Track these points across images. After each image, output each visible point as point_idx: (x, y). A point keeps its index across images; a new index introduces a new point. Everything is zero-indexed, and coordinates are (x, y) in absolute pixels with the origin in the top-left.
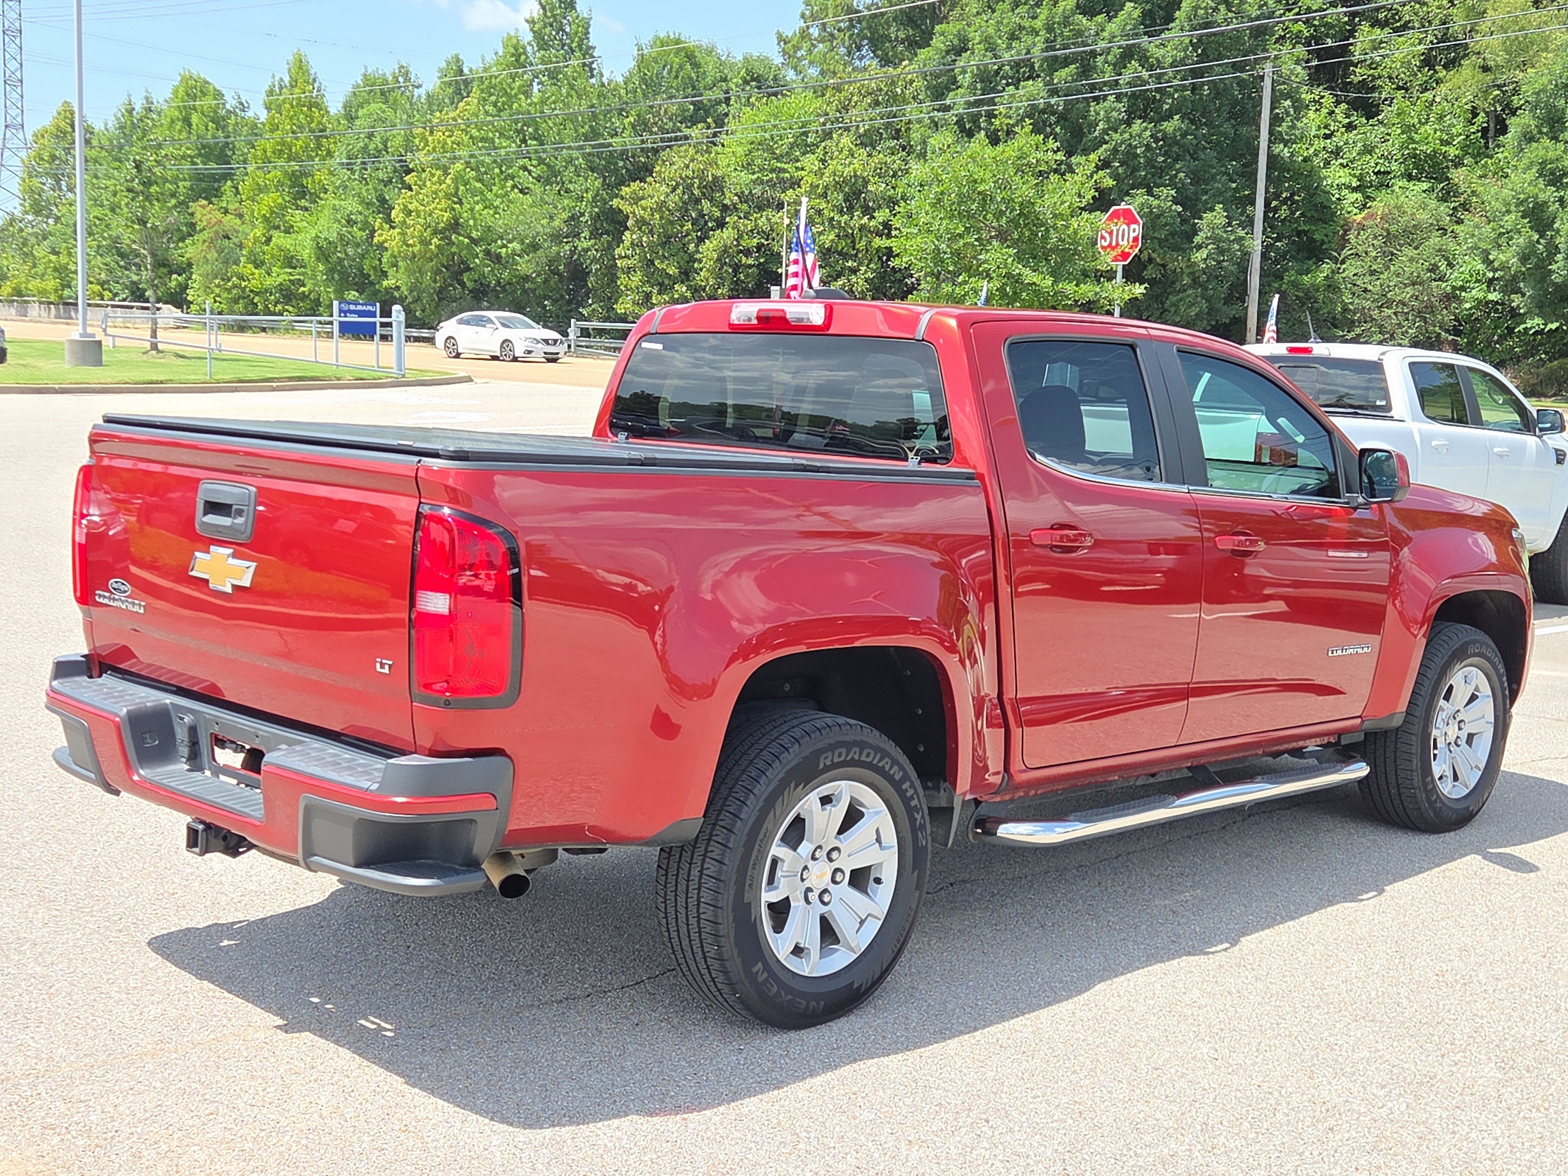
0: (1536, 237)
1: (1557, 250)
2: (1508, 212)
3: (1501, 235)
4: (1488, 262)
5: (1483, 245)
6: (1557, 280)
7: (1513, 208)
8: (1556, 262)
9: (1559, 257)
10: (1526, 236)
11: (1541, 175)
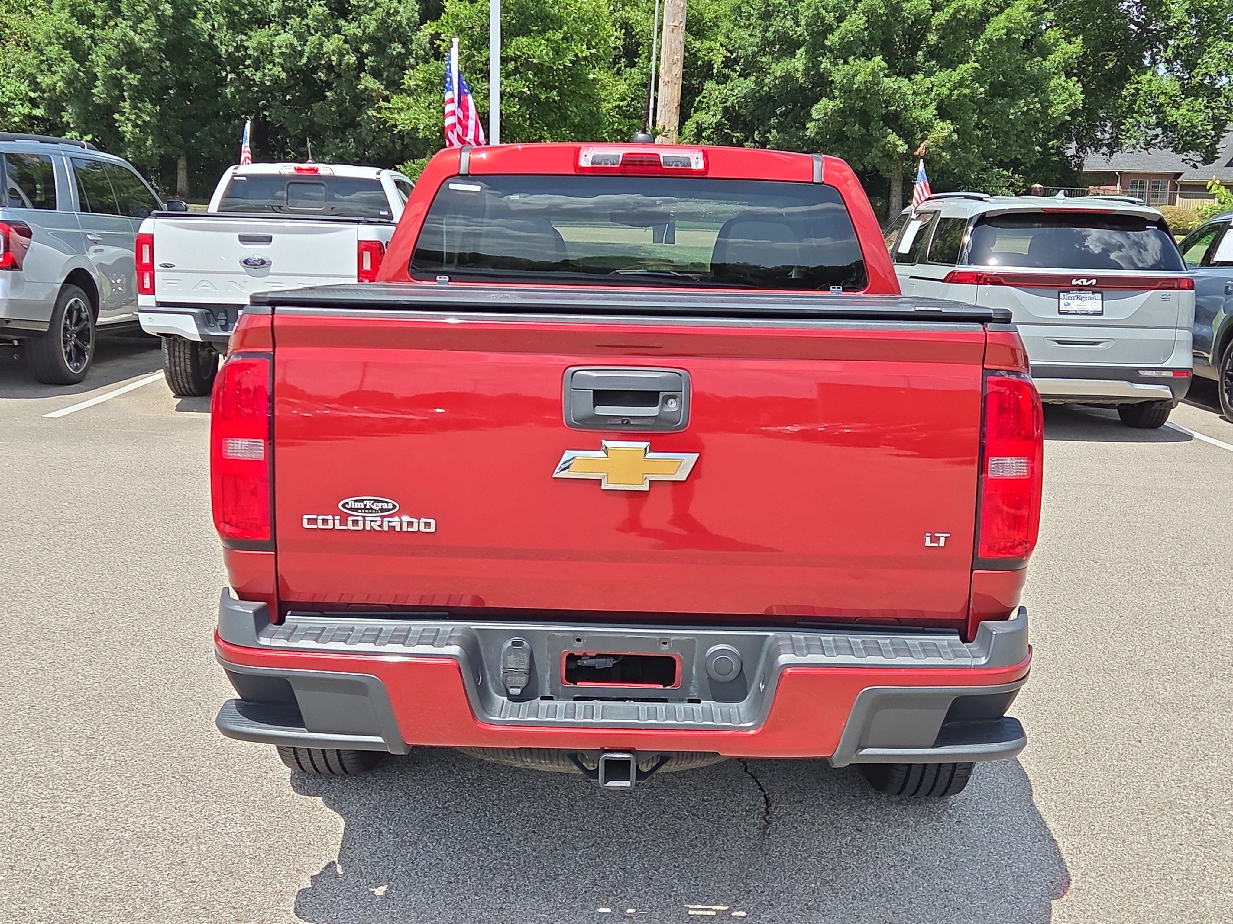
0: (77, 66)
1: (96, 77)
2: (51, 44)
3: (42, 62)
4: (35, 85)
5: (29, 70)
6: (98, 102)
7: (54, 40)
8: (96, 87)
9: (98, 83)
10: (70, 64)
11: (73, 15)
